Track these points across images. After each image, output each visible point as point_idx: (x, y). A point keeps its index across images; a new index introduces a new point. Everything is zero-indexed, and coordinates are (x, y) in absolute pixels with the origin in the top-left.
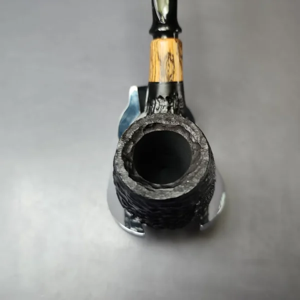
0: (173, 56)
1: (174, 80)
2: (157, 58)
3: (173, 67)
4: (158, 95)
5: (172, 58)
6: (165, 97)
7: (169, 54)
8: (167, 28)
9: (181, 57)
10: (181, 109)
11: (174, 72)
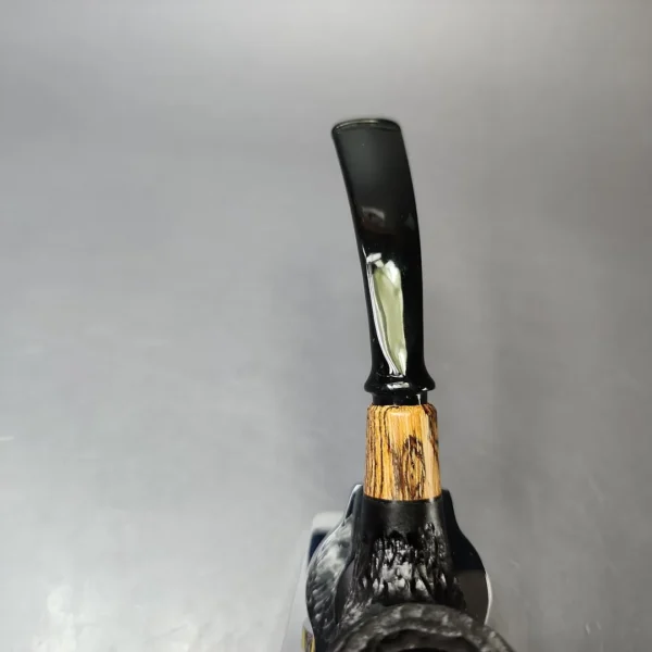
0: (421, 444)
1: (426, 496)
2: (385, 448)
3: (421, 466)
4: (390, 531)
5: (419, 448)
6: (404, 536)
7: (413, 439)
8: (407, 385)
9: (435, 442)
10: (442, 560)
11: (423, 479)
